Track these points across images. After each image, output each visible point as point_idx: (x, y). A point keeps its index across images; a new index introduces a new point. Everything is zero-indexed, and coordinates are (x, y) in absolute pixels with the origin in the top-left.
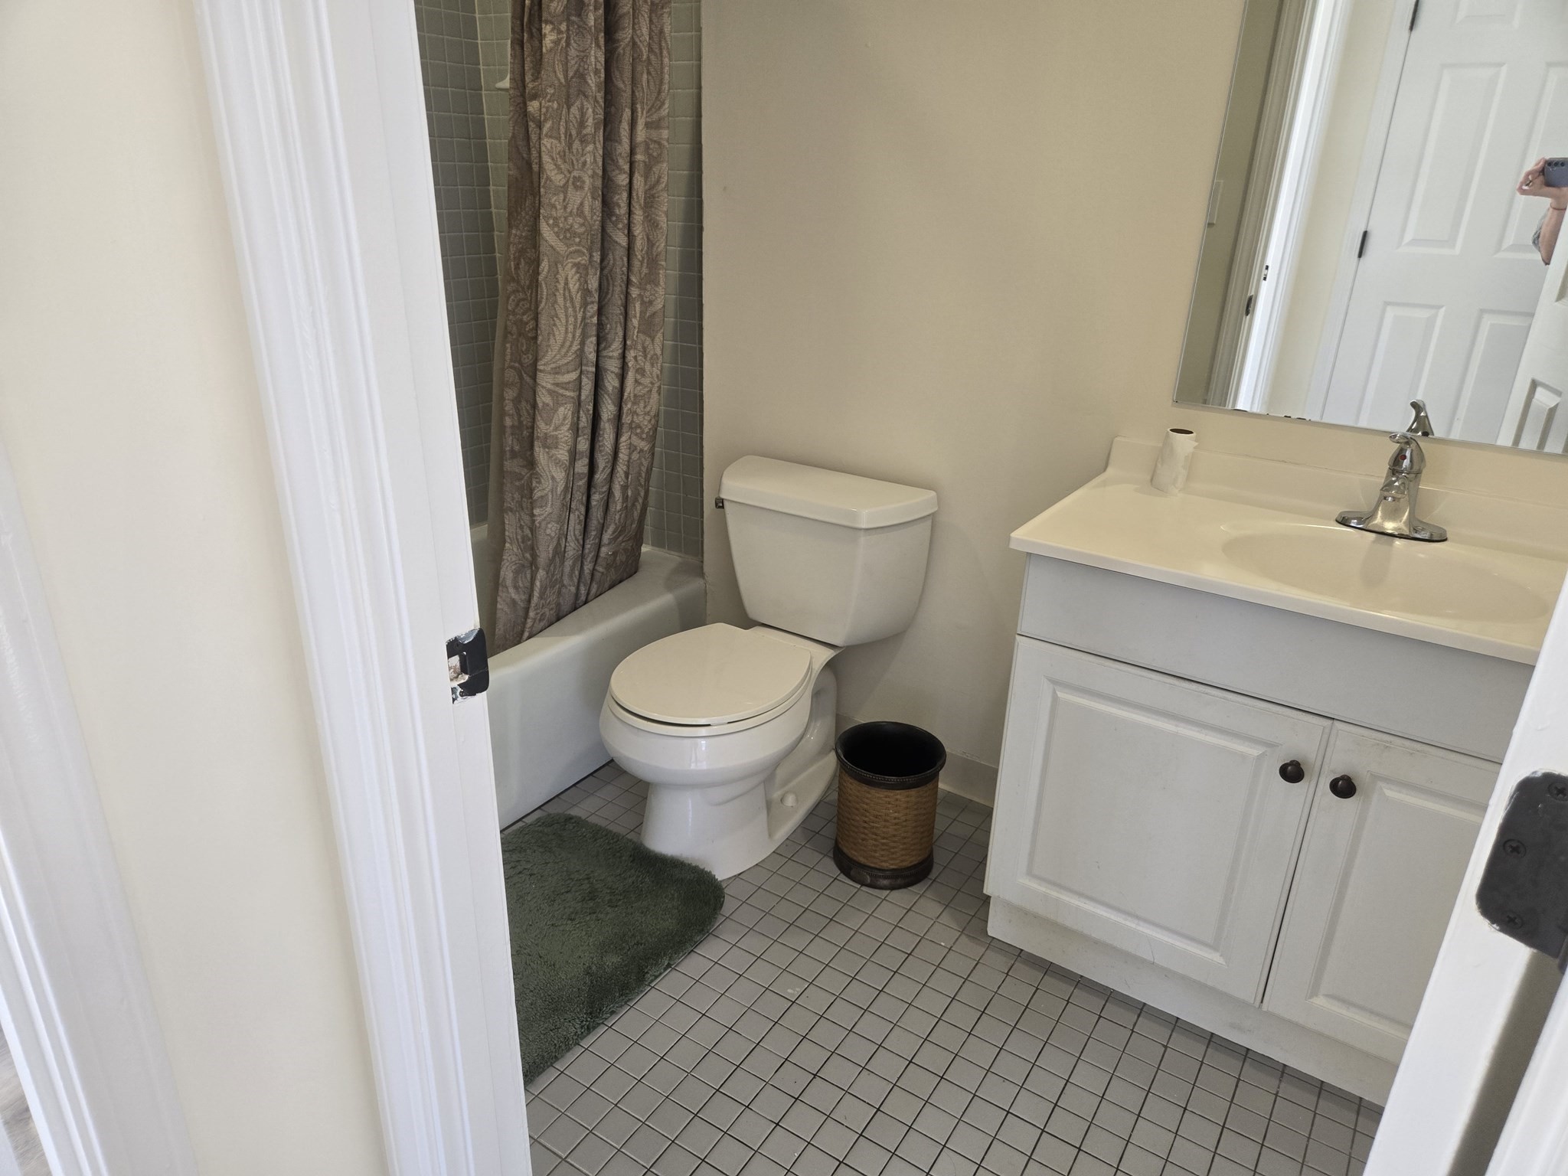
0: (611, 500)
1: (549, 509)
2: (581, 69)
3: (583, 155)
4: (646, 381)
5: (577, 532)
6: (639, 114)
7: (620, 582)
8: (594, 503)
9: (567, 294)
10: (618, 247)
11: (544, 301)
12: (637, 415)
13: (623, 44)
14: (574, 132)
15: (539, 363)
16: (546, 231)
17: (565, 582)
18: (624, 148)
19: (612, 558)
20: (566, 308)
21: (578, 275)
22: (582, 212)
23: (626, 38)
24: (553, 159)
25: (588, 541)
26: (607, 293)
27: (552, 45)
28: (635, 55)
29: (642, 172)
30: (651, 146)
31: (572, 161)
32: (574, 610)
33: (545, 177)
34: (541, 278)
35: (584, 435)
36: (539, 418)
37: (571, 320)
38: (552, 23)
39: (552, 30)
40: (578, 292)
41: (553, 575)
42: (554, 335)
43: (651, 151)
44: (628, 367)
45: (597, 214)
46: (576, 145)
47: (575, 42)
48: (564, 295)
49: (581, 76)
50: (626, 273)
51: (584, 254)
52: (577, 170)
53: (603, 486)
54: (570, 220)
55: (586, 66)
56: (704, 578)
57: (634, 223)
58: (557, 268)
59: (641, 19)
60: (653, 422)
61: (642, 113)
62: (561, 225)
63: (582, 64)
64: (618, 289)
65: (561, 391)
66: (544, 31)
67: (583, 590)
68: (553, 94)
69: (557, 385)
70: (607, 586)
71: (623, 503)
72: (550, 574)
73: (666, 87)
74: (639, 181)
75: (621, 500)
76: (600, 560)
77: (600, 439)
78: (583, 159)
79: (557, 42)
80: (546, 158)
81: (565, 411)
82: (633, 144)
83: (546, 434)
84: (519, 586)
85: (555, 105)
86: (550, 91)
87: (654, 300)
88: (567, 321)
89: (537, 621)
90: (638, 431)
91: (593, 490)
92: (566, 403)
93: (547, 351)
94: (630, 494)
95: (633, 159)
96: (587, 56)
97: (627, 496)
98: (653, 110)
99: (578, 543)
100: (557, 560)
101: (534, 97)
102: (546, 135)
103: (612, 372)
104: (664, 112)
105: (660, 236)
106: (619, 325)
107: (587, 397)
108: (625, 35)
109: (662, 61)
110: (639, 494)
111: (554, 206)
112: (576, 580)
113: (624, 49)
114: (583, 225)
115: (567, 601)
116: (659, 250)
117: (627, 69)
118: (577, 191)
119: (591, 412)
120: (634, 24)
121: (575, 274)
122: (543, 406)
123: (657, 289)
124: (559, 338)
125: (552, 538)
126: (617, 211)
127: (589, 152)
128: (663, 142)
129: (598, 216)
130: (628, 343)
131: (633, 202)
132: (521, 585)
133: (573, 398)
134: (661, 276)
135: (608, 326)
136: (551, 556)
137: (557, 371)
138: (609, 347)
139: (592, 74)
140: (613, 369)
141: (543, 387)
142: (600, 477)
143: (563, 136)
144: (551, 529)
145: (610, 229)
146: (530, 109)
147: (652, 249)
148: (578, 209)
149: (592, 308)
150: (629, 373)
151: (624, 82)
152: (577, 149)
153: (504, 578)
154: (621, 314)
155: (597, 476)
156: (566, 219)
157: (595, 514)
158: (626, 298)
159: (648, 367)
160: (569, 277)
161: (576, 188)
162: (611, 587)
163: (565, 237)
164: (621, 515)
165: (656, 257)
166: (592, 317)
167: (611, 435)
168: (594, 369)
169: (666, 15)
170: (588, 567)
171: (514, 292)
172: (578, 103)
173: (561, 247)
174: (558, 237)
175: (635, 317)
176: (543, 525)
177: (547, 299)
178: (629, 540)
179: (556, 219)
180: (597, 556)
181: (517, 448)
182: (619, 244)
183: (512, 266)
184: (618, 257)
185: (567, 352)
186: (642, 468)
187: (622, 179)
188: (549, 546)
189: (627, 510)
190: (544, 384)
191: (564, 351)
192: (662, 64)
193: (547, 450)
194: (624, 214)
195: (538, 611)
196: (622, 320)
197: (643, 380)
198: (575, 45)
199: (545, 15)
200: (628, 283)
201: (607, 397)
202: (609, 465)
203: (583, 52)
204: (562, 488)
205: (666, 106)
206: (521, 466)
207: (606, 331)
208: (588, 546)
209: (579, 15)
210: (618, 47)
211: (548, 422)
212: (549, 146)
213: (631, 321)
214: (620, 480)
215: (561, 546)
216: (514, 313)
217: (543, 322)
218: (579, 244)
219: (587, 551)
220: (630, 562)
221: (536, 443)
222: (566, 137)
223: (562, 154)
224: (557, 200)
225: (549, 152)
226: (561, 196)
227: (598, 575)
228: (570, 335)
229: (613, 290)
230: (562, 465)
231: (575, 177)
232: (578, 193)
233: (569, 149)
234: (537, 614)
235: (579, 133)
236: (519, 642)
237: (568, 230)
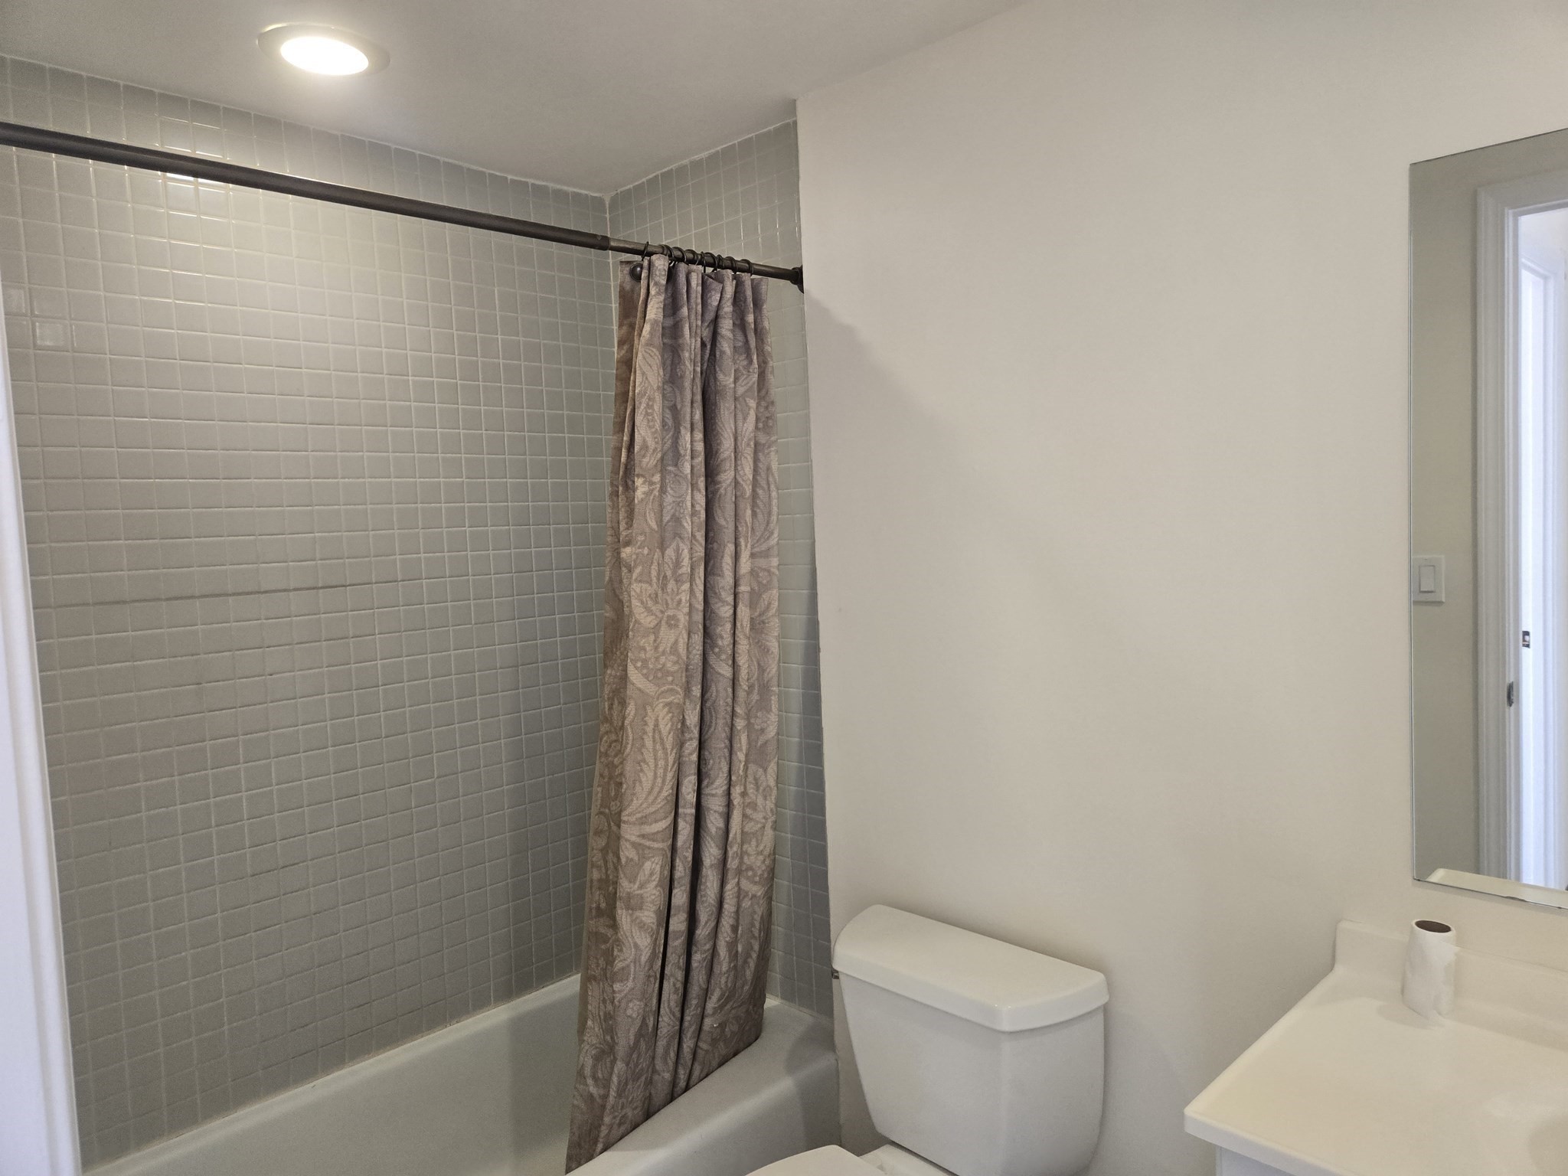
0: (715, 960)
1: (630, 984)
2: (677, 514)
3: (678, 594)
4: (758, 816)
5: (672, 1004)
6: (743, 547)
7: (735, 1054)
8: (694, 964)
9: (657, 736)
10: (721, 679)
11: (629, 746)
12: (749, 855)
13: (724, 485)
14: (669, 573)
15: (623, 814)
16: (634, 675)
17: (657, 1067)
18: (727, 579)
19: (718, 1030)
20: (655, 751)
21: (670, 715)
22: (676, 650)
23: (727, 479)
24: (642, 603)
25: (687, 1012)
26: (710, 726)
27: (643, 496)
28: (738, 493)
29: (747, 603)
30: (760, 575)
31: (667, 601)
32: (671, 1101)
33: (633, 620)
34: (627, 722)
35: (682, 886)
36: (622, 876)
37: (661, 763)
38: (643, 476)
39: (644, 483)
40: (669, 733)
41: (636, 1065)
42: (641, 782)
43: (760, 579)
44: (733, 805)
45: (697, 648)
46: (671, 585)
47: (672, 489)
48: (654, 737)
49: (677, 520)
50: (731, 704)
51: (677, 693)
52: (671, 609)
53: (705, 944)
54: (663, 659)
55: (682, 511)
56: (834, 1051)
57: (739, 654)
58: (646, 710)
59: (744, 461)
60: (767, 862)
61: (746, 546)
62: (651, 666)
63: (678, 509)
64: (721, 722)
65: (648, 843)
66: (636, 484)
67: (682, 1074)
68: (644, 541)
69: (643, 836)
70: (715, 1063)
71: (730, 963)
72: (632, 1065)
73: (774, 518)
74: (744, 612)
75: (727, 959)
76: (703, 1035)
77: (702, 887)
78: (678, 598)
79: (647, 494)
80: (635, 603)
81: (653, 867)
82: (737, 576)
83: (629, 893)
84: (598, 1077)
85: (646, 551)
86: (641, 538)
87: (766, 728)
88: (656, 766)
89: (615, 1126)
90: (750, 873)
91: (694, 949)
92: (653, 857)
93: (632, 800)
94: (740, 949)
95: (737, 590)
96: (683, 502)
97: (737, 952)
98: (763, 540)
99: (674, 1016)
100: (643, 1045)
101: (628, 544)
102: (636, 580)
103: (715, 811)
104: (774, 541)
105: (770, 662)
106: (723, 760)
107: (685, 843)
108: (726, 477)
109: (770, 495)
110: (752, 948)
111: (644, 649)
112: (671, 1064)
113: (725, 489)
114: (676, 663)
115: (661, 1089)
116: (770, 675)
117: (729, 508)
118: (671, 629)
119: (690, 858)
120: (735, 466)
121: (667, 714)
122: (626, 862)
123: (769, 716)
124: (647, 783)
125: (633, 1019)
126: (720, 643)
127: (685, 591)
128: (772, 570)
129: (698, 650)
130: (733, 778)
131: (737, 632)
132: (600, 1075)
133: (663, 849)
134: (773, 702)
135: (711, 762)
136: (632, 1043)
137: (643, 821)
138: (712, 783)
139: (687, 518)
140: (717, 808)
141: (626, 840)
142: (702, 932)
143: (655, 580)
144: (632, 1008)
145: (712, 659)
146: (623, 555)
147: (763, 674)
148: (671, 648)
149: (691, 745)
150: (735, 812)
151: (725, 519)
152: (673, 590)
153: (583, 1064)
154: (726, 747)
155: (698, 932)
156: (657, 659)
157: (696, 978)
158: (732, 729)
159: (760, 801)
160: (660, 718)
161: (670, 626)
162: (720, 1065)
163: (655, 677)
164: (727, 978)
165: (767, 683)
166: (691, 754)
167: (715, 883)
168: (693, 811)
169: (773, 454)
170: (688, 1044)
171: (607, 733)
172: (674, 545)
173: (650, 688)
174: (647, 678)
175: (741, 750)
176: (623, 1005)
177: (632, 745)
178: (740, 1006)
179: (645, 661)
180: (700, 1029)
181: (603, 905)
182: (723, 675)
183: (606, 706)
184: (721, 690)
185: (656, 798)
186: (756, 916)
187: (725, 611)
188: (629, 1030)
189: (736, 970)
190: (628, 837)
191: (651, 798)
192: (770, 496)
193: (630, 912)
194: (728, 645)
195: (616, 1114)
196: (727, 754)
197: (755, 816)
198: (671, 492)
199: (637, 471)
200: (733, 714)
201: (710, 840)
202: (713, 917)
203: (680, 497)
204: (647, 958)
205: (776, 535)
206: (607, 926)
207: (709, 767)
208: (687, 1018)
209: (676, 465)
210: (719, 489)
211: (632, 880)
212: (638, 590)
213: (736, 754)
214: (725, 935)
215: (647, 1026)
216: (606, 755)
217: (628, 768)
218: (672, 683)
219: (686, 1024)
220: (747, 1028)
221: (618, 904)
222: (658, 579)
223: (653, 596)
224: (647, 642)
225: (639, 597)
226: (652, 638)
227: (701, 1054)
228: (659, 780)
229: (716, 724)
230: (647, 929)
231: (669, 616)
232: (672, 631)
233: (663, 589)
234: (614, 1118)
235: (674, 572)
236: (590, 1158)
237: (660, 670)
